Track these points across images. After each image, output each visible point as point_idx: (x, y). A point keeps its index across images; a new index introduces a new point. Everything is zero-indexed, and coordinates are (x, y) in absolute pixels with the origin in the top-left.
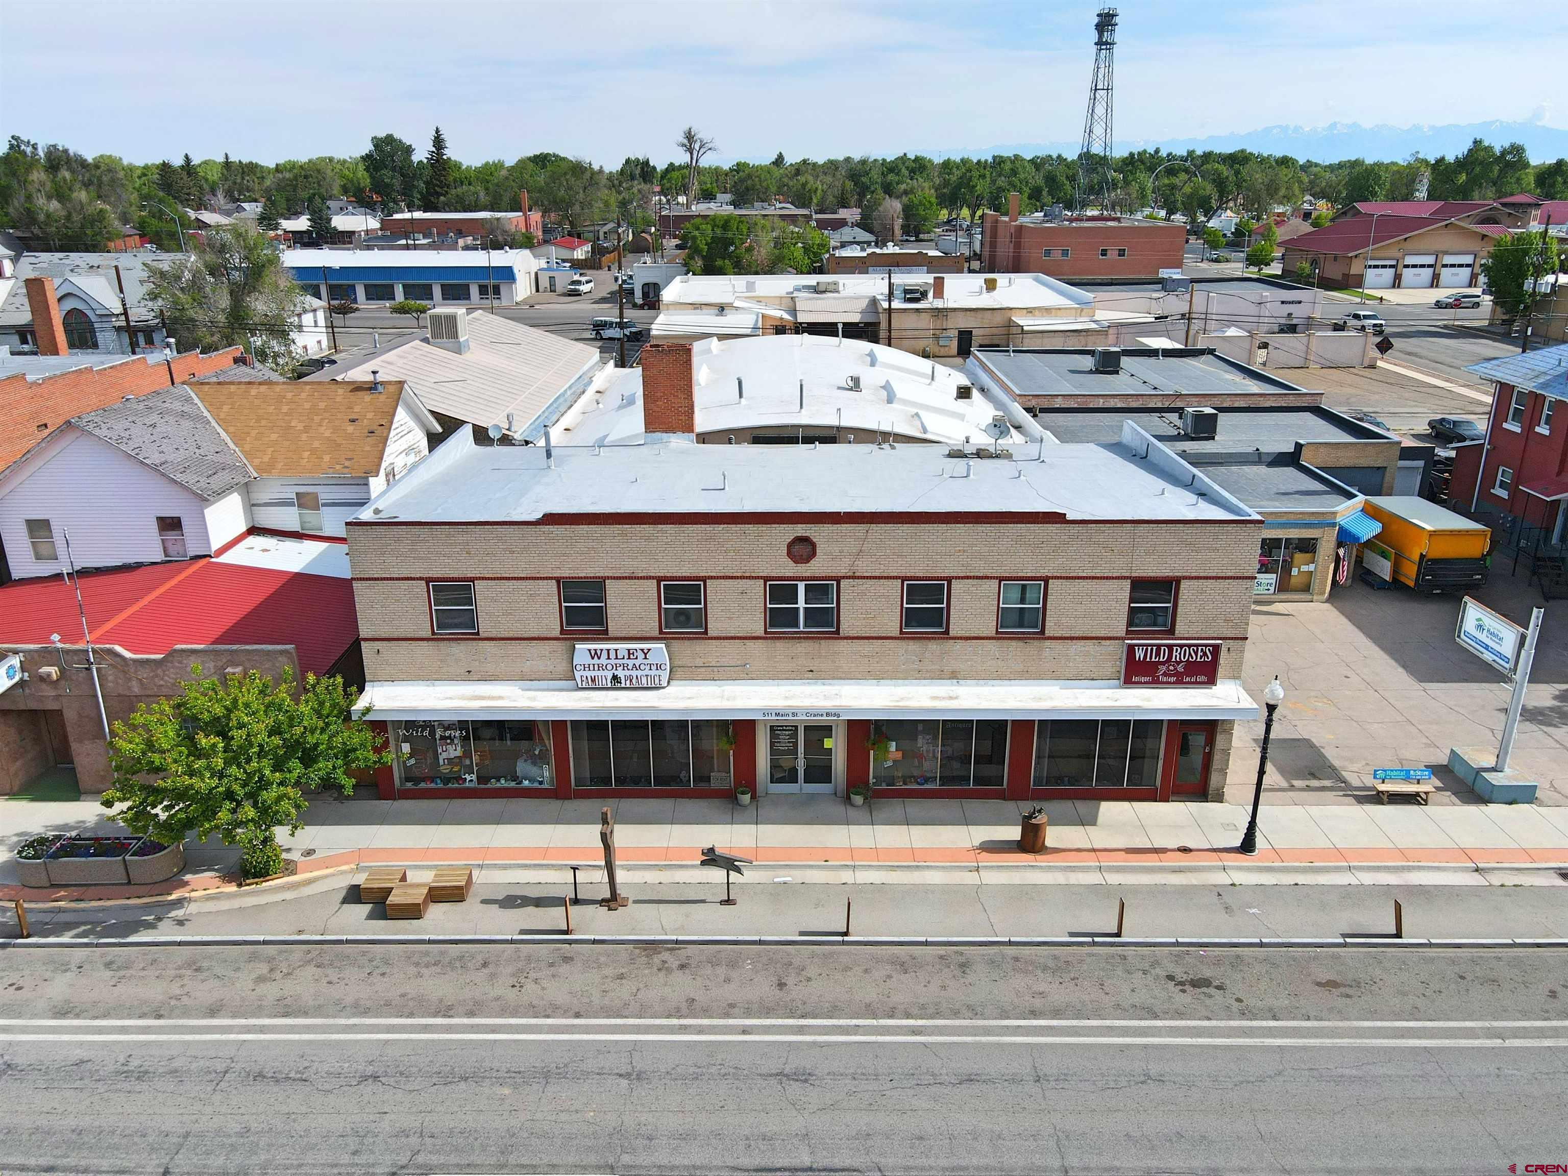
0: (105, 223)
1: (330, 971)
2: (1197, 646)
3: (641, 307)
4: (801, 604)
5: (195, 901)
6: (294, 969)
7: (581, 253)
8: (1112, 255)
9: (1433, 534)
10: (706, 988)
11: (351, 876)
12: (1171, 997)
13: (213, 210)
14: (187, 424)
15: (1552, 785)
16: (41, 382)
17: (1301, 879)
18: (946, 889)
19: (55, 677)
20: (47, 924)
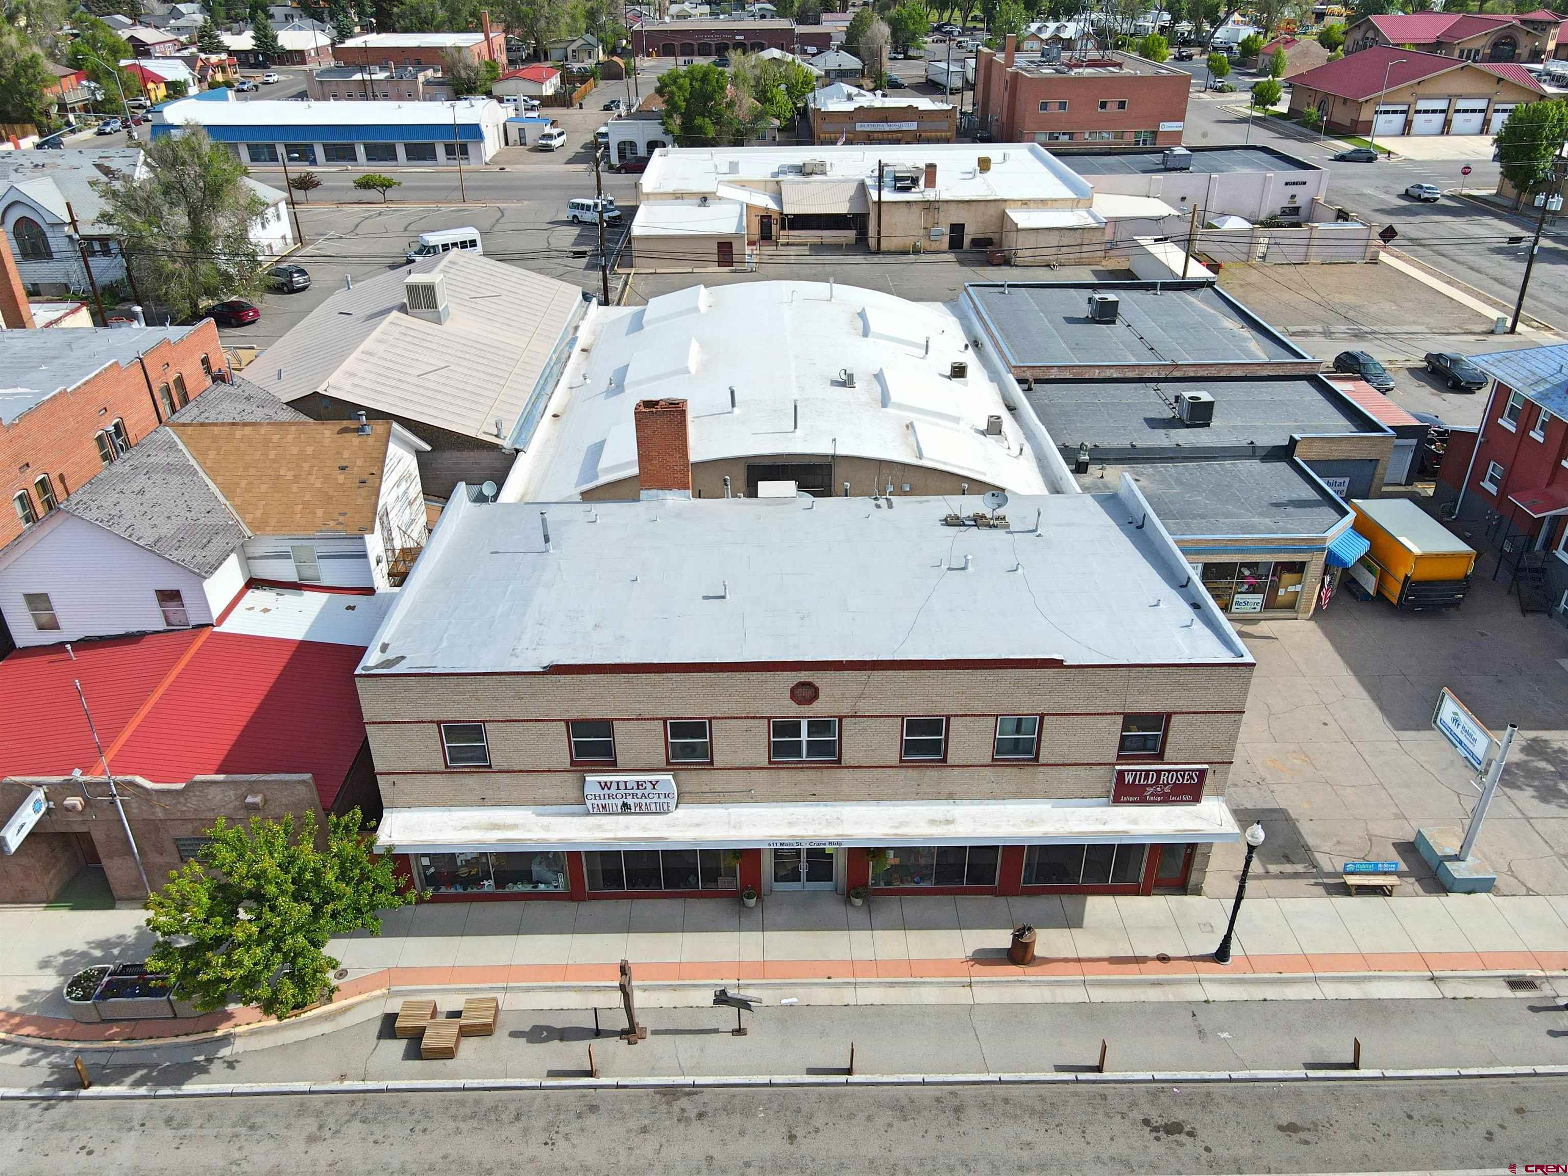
0: (39, 69)
1: (375, 1127)
2: (1184, 771)
3: (618, 171)
4: (804, 737)
5: (240, 1036)
6: (341, 1125)
7: (549, 88)
8: (1112, 107)
9: (1419, 558)
10: (724, 1143)
11: (383, 1001)
12: (1146, 1147)
13: (148, 25)
14: (175, 480)
15: (1510, 869)
16: (17, 421)
17: (1271, 993)
18: (942, 1011)
19: (80, 808)
20: (104, 1067)
